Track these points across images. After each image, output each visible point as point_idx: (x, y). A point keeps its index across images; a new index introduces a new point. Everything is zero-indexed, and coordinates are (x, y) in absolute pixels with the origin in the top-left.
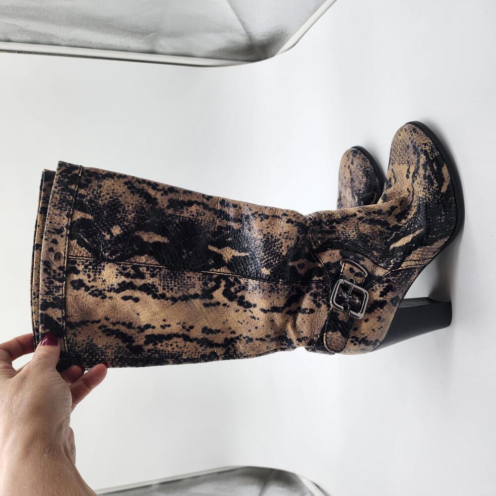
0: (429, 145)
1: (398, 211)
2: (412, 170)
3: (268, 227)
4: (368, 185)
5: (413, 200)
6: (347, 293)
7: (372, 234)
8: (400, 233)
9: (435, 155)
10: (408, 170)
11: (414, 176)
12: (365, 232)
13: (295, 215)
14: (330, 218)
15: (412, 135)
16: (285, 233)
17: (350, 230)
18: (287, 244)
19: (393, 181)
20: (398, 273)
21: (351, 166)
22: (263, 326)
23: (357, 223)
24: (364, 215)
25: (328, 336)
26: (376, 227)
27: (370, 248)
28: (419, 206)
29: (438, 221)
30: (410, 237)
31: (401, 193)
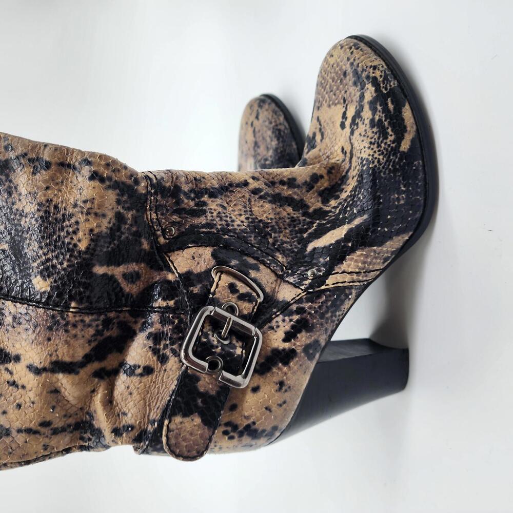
0: (381, 69)
1: (324, 184)
2: (351, 113)
3: (47, 188)
4: (279, 151)
5: (350, 168)
6: (219, 334)
7: (276, 222)
8: (326, 224)
9: (390, 86)
10: (345, 113)
11: (354, 122)
12: (264, 218)
13: (108, 165)
14: (197, 185)
15: (352, 53)
16: (85, 202)
17: (234, 211)
18: (89, 226)
19: (318, 137)
20: (319, 297)
21: (256, 123)
22: (33, 403)
23: (249, 200)
24: (263, 186)
25: (172, 426)
26: (284, 210)
27: (272, 248)
28: (361, 176)
29: (394, 203)
30: (343, 229)
31: (331, 157)
